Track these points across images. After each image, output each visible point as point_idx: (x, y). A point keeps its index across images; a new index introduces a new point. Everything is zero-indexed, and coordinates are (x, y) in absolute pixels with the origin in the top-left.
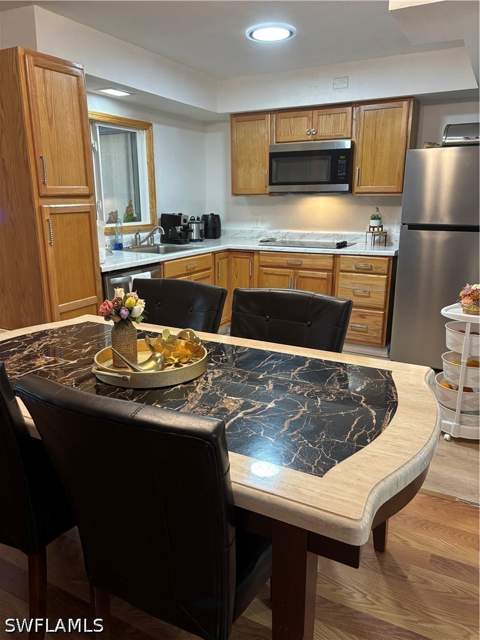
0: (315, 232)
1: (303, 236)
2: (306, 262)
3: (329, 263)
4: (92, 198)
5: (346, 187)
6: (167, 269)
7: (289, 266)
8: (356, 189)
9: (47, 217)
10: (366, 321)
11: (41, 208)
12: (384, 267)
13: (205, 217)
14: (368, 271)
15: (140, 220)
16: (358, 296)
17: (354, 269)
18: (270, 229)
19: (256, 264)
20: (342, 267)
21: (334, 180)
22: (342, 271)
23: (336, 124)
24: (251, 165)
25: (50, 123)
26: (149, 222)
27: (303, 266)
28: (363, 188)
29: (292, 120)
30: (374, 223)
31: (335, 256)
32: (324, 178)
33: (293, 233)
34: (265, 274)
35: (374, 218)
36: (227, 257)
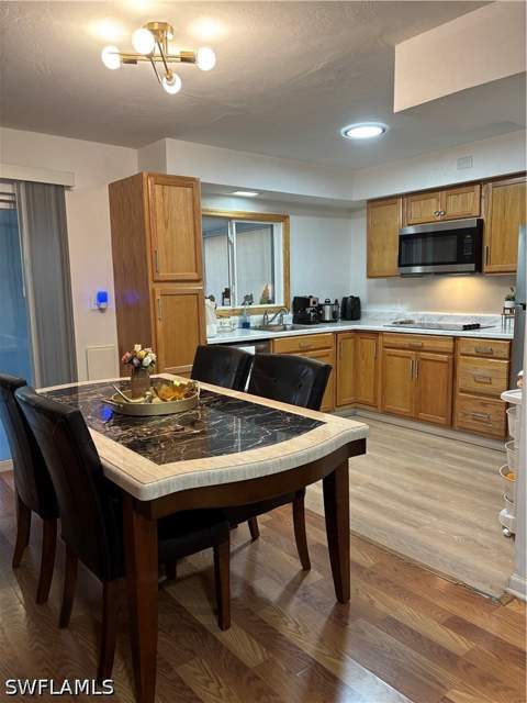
0: (455, 314)
1: (441, 318)
2: (427, 344)
3: (448, 345)
4: (203, 283)
5: (472, 267)
6: (276, 345)
7: (411, 348)
8: (486, 268)
9: (158, 297)
10: (488, 411)
11: (153, 291)
12: (505, 352)
13: (345, 299)
14: (488, 355)
15: (274, 302)
16: (479, 382)
17: (474, 352)
18: (409, 310)
19: (380, 347)
20: (463, 350)
21: (460, 260)
22: (463, 355)
23: (465, 203)
24: (384, 248)
25: (166, 225)
26: (282, 304)
27: (424, 349)
28: (494, 267)
29: (422, 202)
30: (509, 304)
31: (455, 338)
32: (452, 259)
33: (432, 315)
34: (390, 355)
35: (508, 299)
36: (353, 337)
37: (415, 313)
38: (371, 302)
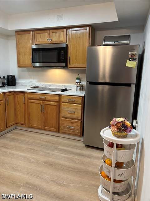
0: (56, 84)
1: (50, 86)
2: (47, 98)
3: (57, 98)
5: (64, 65)
7: (41, 99)
8: (69, 66)
10: (74, 125)
12: (80, 101)
14: (74, 102)
16: (70, 114)
17: (67, 101)
18: (37, 82)
19: (26, 98)
20: (63, 100)
21: (59, 61)
22: (63, 102)
23: (60, 36)
24: (25, 54)
27: (46, 100)
28: (72, 65)
29: (41, 34)
30: (78, 81)
31: (60, 95)
32: (55, 60)
33: (46, 84)
34: (30, 102)
35: (77, 79)
36: (13, 95)
37: (39, 83)
38: (20, 78)
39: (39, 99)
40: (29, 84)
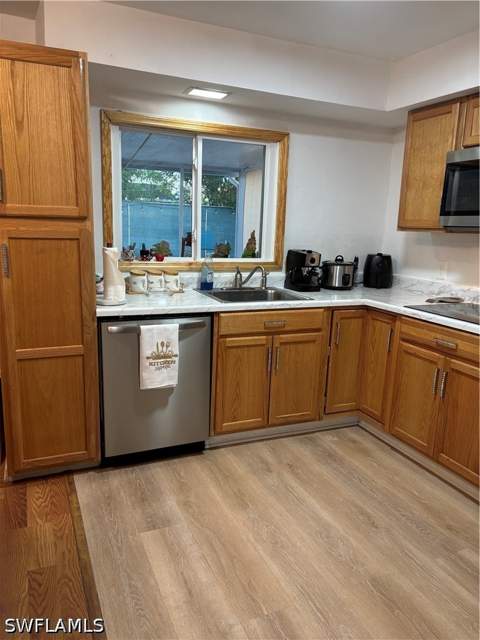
2: (462, 347)
4: (88, 223)
6: (223, 323)
7: (439, 349)
13: (370, 257)
15: (260, 255)
19: (397, 336)
24: (425, 186)
26: (271, 259)
27: (459, 354)
36: (362, 317)
37: (466, 288)
39: (434, 345)
40: (431, 289)
